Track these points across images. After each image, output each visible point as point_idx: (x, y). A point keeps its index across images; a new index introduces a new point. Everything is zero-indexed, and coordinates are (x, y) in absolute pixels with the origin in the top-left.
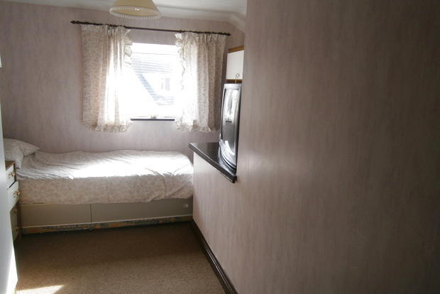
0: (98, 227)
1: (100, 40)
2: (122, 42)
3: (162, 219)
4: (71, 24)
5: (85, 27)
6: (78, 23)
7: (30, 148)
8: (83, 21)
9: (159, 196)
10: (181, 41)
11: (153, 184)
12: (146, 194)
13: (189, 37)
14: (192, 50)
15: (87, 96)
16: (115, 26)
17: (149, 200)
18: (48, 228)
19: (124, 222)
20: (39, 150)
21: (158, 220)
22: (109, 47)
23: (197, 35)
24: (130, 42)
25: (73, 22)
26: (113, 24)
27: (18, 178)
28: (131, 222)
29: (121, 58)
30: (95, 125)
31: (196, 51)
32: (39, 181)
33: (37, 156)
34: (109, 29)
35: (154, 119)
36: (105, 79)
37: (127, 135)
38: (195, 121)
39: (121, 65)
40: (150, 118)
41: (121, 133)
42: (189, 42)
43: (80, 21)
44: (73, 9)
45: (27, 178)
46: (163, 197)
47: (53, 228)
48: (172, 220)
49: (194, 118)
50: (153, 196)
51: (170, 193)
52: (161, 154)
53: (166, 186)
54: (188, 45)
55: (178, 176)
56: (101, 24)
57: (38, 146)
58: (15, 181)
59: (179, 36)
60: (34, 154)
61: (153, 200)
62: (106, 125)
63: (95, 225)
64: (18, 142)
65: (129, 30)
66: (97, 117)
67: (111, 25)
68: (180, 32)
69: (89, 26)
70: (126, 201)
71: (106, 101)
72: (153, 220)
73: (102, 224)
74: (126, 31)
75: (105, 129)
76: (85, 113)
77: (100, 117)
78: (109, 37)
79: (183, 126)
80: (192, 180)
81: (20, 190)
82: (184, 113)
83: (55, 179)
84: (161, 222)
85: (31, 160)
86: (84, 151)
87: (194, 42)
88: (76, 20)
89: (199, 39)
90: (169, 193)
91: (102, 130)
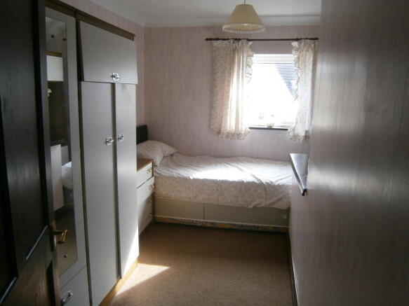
0: (208, 225)
1: (227, 54)
2: (245, 55)
3: (262, 227)
4: (206, 41)
5: (216, 43)
6: (211, 39)
7: (169, 150)
8: (215, 37)
9: (260, 204)
10: (297, 50)
11: (255, 191)
12: (249, 200)
13: (305, 45)
14: (308, 57)
15: (214, 105)
16: (239, 40)
17: (251, 206)
18: (173, 219)
19: (229, 224)
20: (177, 152)
21: (258, 227)
22: (234, 60)
23: (312, 41)
24: (251, 53)
25: (207, 39)
26: (238, 38)
27: (155, 174)
28: (235, 225)
29: (243, 69)
30: (219, 132)
31: (312, 59)
32: (169, 178)
33: (174, 158)
34: (234, 43)
35: (270, 128)
36: (229, 89)
37: (244, 143)
38: (307, 132)
39: (243, 76)
40: (266, 127)
41: (239, 141)
42: (305, 49)
43: (212, 38)
44: (208, 28)
45: (161, 174)
46: (263, 205)
47: (175, 220)
48: (271, 230)
49: (307, 129)
50: (255, 203)
51: (270, 202)
52: (272, 164)
53: (266, 194)
54: (304, 52)
55: (278, 186)
56: (228, 39)
57: (176, 148)
58: (153, 176)
59: (295, 44)
60: (172, 155)
61: (254, 207)
62: (229, 133)
63: (207, 222)
64: (161, 144)
65: (251, 43)
66: (221, 125)
67: (236, 39)
68: (297, 40)
69: (219, 41)
70: (232, 205)
71: (229, 110)
72: (254, 226)
73: (212, 223)
74: (248, 43)
75: (227, 136)
76: (212, 121)
77: (223, 124)
78: (234, 50)
79: (296, 136)
80: (290, 192)
81: (155, 184)
82: (297, 123)
83: (179, 178)
84: (260, 229)
85: (169, 160)
86: (210, 156)
87: (310, 50)
88: (209, 37)
89: (315, 46)
90: (268, 202)
91: (224, 137)
